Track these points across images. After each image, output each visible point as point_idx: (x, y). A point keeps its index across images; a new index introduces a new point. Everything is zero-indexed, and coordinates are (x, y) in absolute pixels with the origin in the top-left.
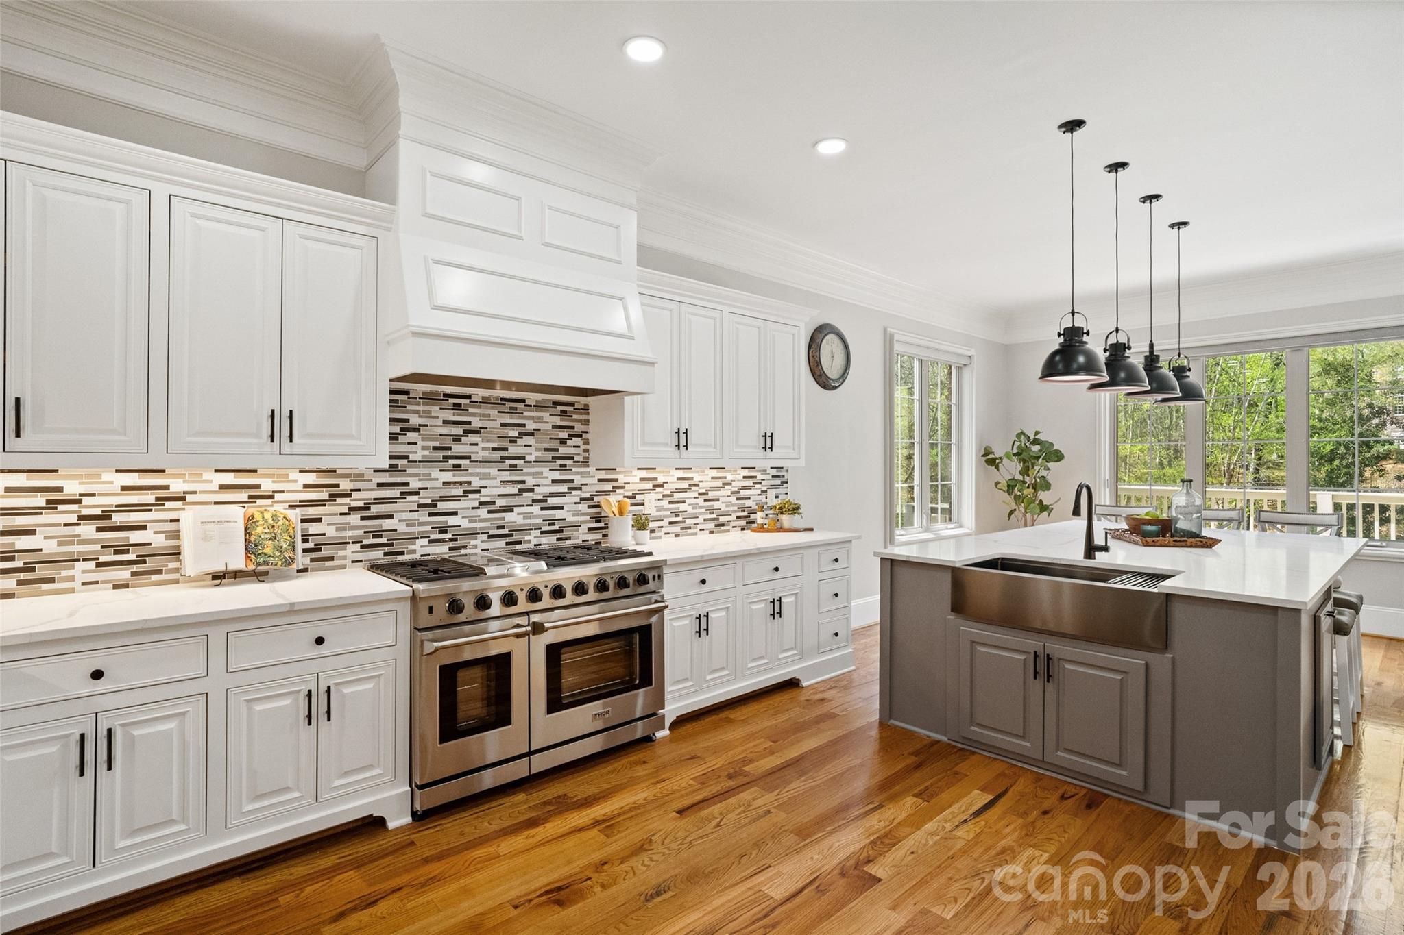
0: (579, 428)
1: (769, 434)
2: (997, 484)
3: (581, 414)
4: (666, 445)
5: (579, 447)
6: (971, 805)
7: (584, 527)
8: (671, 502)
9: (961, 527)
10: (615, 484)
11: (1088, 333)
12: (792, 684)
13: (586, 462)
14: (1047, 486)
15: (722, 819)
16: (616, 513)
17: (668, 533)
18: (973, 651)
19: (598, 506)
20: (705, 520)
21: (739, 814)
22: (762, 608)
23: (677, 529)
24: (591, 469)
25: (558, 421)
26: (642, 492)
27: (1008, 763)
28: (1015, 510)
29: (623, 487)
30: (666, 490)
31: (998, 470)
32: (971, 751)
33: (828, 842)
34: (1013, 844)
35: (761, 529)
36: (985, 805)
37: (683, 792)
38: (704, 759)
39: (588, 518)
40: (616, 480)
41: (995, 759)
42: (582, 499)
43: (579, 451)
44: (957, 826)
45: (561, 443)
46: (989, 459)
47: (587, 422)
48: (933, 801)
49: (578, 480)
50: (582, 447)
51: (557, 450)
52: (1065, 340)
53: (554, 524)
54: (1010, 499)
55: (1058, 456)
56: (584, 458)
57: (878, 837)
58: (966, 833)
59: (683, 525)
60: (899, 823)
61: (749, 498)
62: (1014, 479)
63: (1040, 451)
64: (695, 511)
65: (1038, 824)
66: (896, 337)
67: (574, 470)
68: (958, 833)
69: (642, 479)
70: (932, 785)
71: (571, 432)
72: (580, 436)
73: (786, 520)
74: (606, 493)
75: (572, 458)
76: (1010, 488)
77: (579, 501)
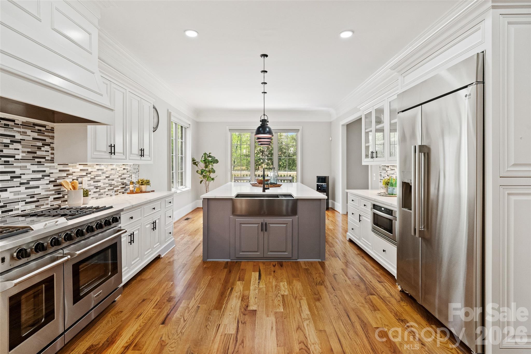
0: (48, 140)
1: (143, 149)
2: (197, 171)
3: (50, 132)
4: (105, 152)
5: (48, 151)
6: (255, 277)
7: (51, 198)
8: (94, 182)
9: (186, 187)
10: (68, 173)
11: (268, 122)
12: (158, 258)
13: (52, 161)
14: (214, 172)
15: (184, 317)
16: (72, 188)
17: (93, 198)
18: (240, 226)
19: (61, 185)
20: (108, 190)
21: (188, 313)
22: (150, 226)
23: (96, 195)
24: (55, 164)
25: (36, 135)
26: (82, 176)
27: (252, 261)
28: (203, 180)
29: (72, 174)
30: (92, 175)
31: (197, 166)
32: (240, 261)
33: (229, 306)
34: (276, 283)
35: (132, 192)
36: (259, 276)
37: (155, 315)
38: (149, 299)
39: (53, 192)
40: (69, 171)
41: (248, 261)
42: (50, 182)
43: (49, 154)
44: (258, 285)
45: (38, 148)
46: (195, 163)
47: (53, 138)
48: (245, 280)
49: (48, 171)
50: (50, 152)
51: (36, 153)
52: (262, 123)
53: (34, 197)
54: (201, 176)
55: (217, 161)
56: (51, 158)
57: (242, 298)
58: (262, 286)
59: (99, 193)
60: (243, 291)
61: (125, 179)
62: (203, 169)
63: (211, 159)
64: (104, 186)
65: (276, 275)
66: (172, 114)
67: (46, 164)
68: (261, 286)
69: (81, 170)
70: (240, 275)
71: (44, 142)
72: (49, 145)
73: (144, 188)
74: (63, 178)
75: (45, 158)
76: (202, 173)
77: (48, 183)
